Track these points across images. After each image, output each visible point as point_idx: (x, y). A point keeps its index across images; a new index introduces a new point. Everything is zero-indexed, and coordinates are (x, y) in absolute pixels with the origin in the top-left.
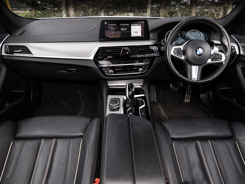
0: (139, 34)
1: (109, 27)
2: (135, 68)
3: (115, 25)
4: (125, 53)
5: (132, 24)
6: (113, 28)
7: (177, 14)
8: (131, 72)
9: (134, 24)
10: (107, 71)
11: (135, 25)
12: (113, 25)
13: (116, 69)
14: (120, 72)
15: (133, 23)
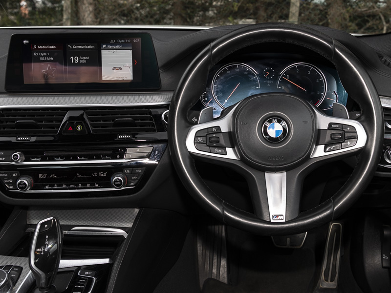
0: (127, 74)
1: (35, 54)
2: (101, 174)
3: (52, 47)
4: (71, 129)
5: (104, 46)
6: (47, 56)
7: (378, 22)
8: (88, 185)
9: (111, 45)
10: (11, 181)
11: (115, 47)
12: (48, 47)
13: (41, 176)
14: (51, 183)
15: (108, 43)
